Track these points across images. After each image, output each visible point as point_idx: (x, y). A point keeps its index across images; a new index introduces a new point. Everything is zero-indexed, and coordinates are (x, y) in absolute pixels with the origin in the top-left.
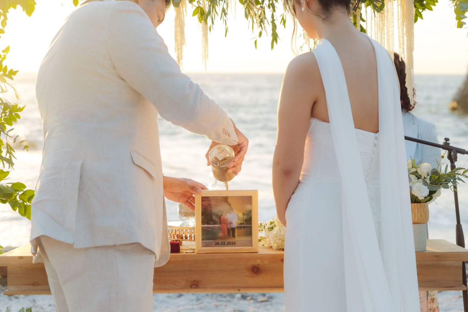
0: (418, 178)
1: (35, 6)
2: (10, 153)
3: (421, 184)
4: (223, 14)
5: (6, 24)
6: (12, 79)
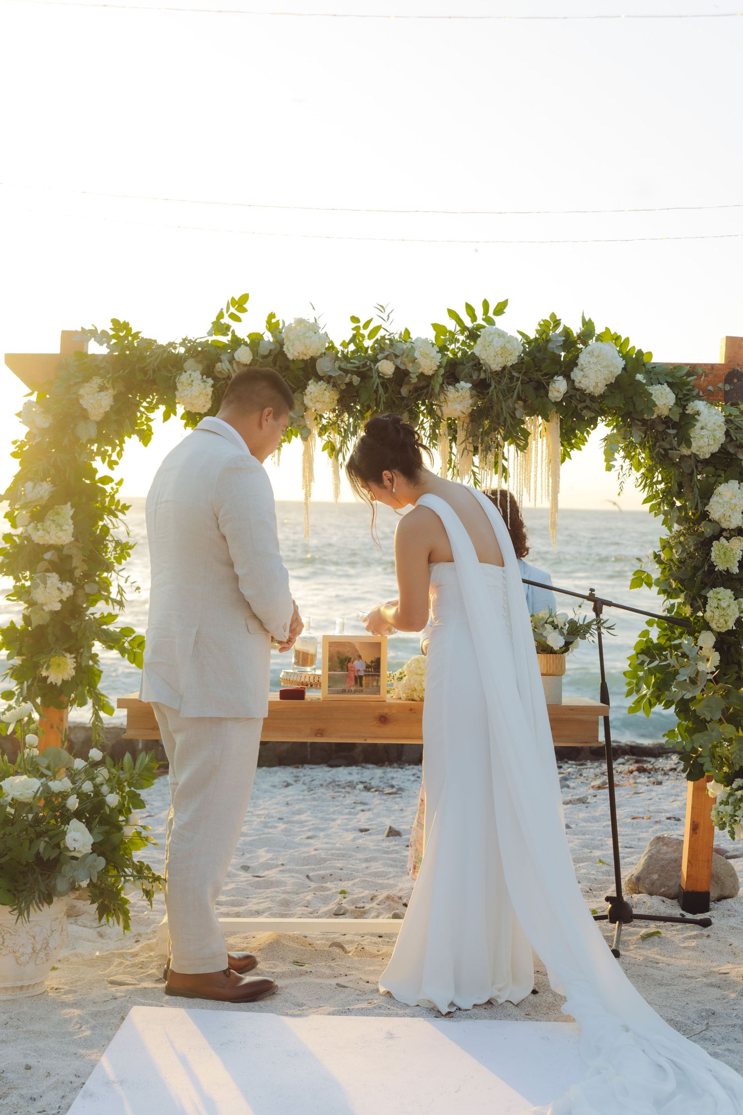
0: (555, 628)
1: (152, 436)
2: (122, 595)
3: (557, 634)
5: (122, 455)
6: (124, 514)
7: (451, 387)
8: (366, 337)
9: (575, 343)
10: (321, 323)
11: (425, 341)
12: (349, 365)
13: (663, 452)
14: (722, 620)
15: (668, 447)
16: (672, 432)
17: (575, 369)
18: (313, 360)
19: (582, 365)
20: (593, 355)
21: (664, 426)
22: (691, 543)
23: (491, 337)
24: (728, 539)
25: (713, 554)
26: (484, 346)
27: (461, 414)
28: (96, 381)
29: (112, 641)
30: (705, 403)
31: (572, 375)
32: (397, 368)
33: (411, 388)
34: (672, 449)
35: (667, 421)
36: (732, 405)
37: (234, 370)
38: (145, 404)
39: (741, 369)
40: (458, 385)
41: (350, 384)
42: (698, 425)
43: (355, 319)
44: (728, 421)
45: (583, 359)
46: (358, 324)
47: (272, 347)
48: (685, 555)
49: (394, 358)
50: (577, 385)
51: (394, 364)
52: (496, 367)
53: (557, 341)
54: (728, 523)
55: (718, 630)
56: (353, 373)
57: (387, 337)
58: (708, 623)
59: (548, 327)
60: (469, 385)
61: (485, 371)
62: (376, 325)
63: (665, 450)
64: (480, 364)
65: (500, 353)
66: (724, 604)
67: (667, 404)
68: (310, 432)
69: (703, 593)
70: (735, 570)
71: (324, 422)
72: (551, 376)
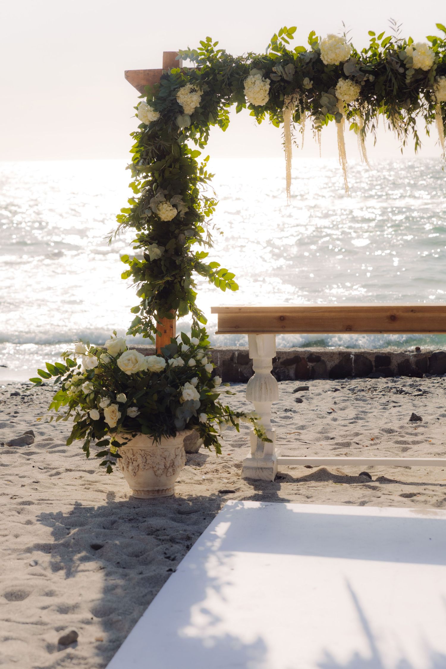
1: (229, 124)
2: (210, 238)
5: (208, 139)
6: (210, 180)
7: (442, 78)
8: (380, 46)
10: (348, 38)
12: (368, 67)
18: (342, 64)
28: (189, 86)
29: (204, 270)
37: (286, 73)
38: (223, 100)
41: (368, 81)
43: (371, 33)
46: (374, 37)
47: (312, 56)
56: (370, 72)
62: (387, 36)
68: (341, 116)
71: (351, 109)
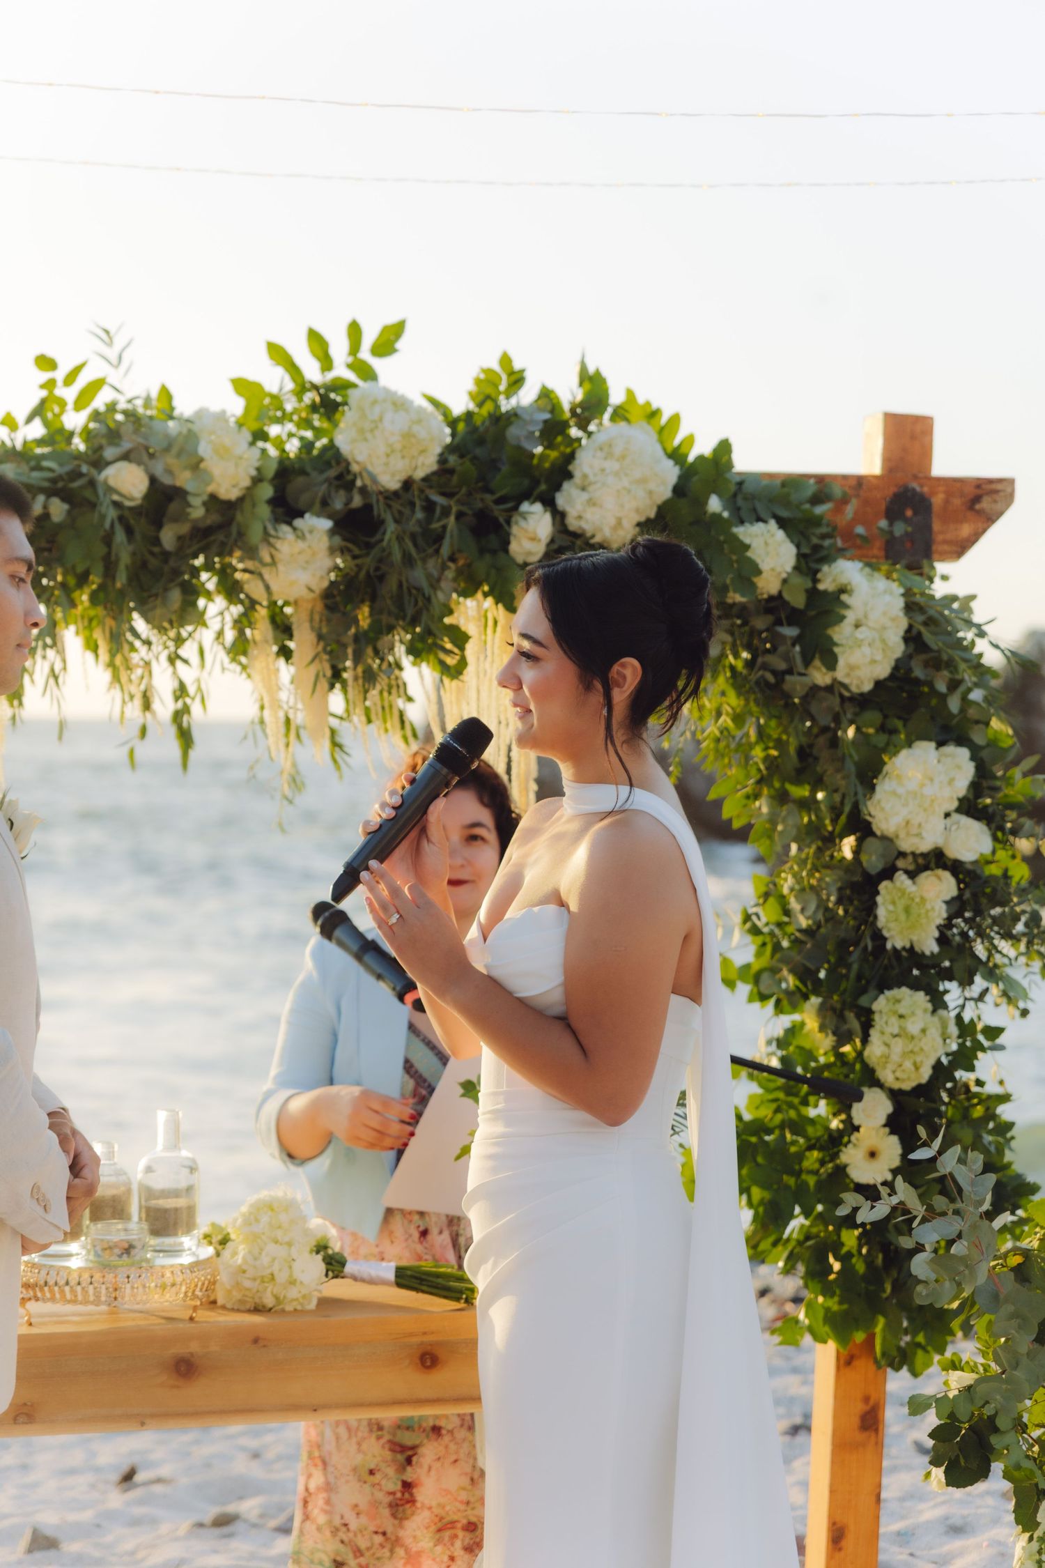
4: (52, 681)
7: (285, 528)
8: (70, 406)
9: (564, 425)
11: (221, 417)
12: (36, 474)
13: (771, 678)
14: (908, 1064)
15: (782, 666)
16: (790, 632)
17: (566, 486)
19: (585, 476)
20: (609, 456)
21: (770, 619)
22: (834, 889)
23: (377, 410)
24: (912, 875)
25: (881, 912)
26: (361, 431)
27: (304, 593)
30: (858, 565)
31: (561, 500)
32: (153, 480)
33: (184, 529)
34: (790, 672)
35: (775, 606)
36: (910, 567)
39: (922, 486)
40: (298, 522)
42: (851, 617)
43: (46, 363)
44: (911, 607)
45: (585, 464)
46: (51, 375)
48: (820, 916)
49: (145, 457)
50: (572, 524)
51: (147, 471)
52: (391, 482)
53: (532, 422)
54: (916, 840)
55: (896, 1086)
56: (50, 493)
57: (122, 405)
58: (873, 1071)
59: (496, 386)
60: (327, 524)
61: (363, 491)
62: (92, 378)
63: (774, 672)
64: (348, 472)
65: (398, 446)
66: (913, 1027)
67: (779, 569)
69: (863, 1001)
70: (930, 946)
72: (513, 502)
